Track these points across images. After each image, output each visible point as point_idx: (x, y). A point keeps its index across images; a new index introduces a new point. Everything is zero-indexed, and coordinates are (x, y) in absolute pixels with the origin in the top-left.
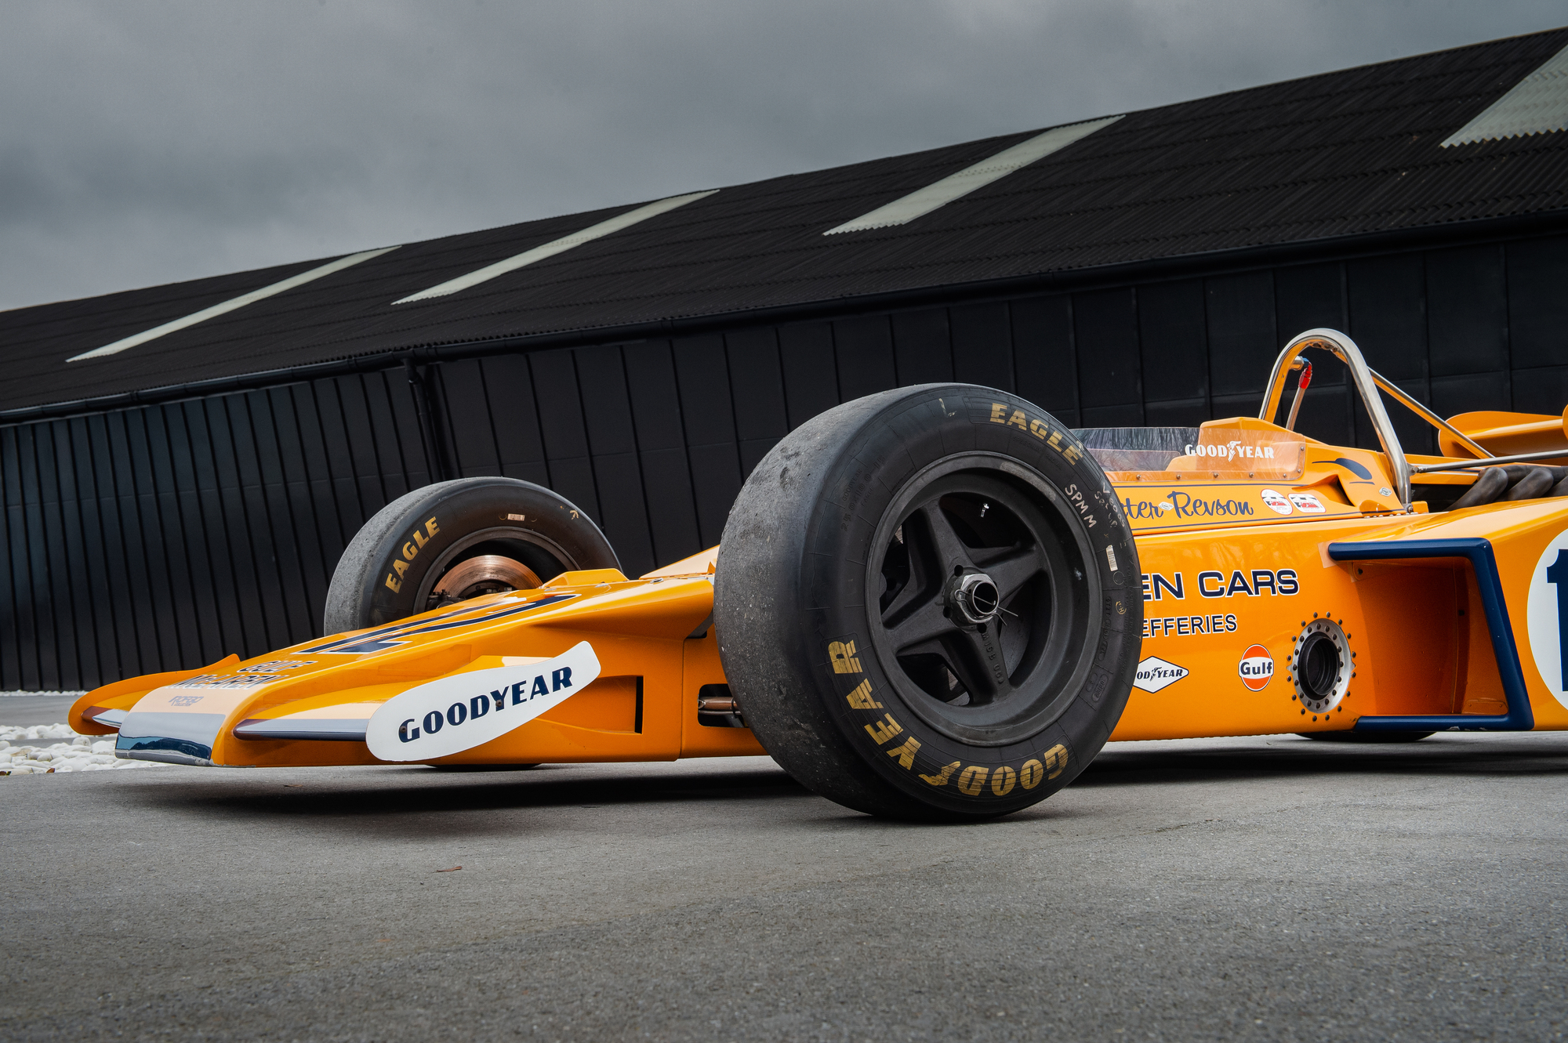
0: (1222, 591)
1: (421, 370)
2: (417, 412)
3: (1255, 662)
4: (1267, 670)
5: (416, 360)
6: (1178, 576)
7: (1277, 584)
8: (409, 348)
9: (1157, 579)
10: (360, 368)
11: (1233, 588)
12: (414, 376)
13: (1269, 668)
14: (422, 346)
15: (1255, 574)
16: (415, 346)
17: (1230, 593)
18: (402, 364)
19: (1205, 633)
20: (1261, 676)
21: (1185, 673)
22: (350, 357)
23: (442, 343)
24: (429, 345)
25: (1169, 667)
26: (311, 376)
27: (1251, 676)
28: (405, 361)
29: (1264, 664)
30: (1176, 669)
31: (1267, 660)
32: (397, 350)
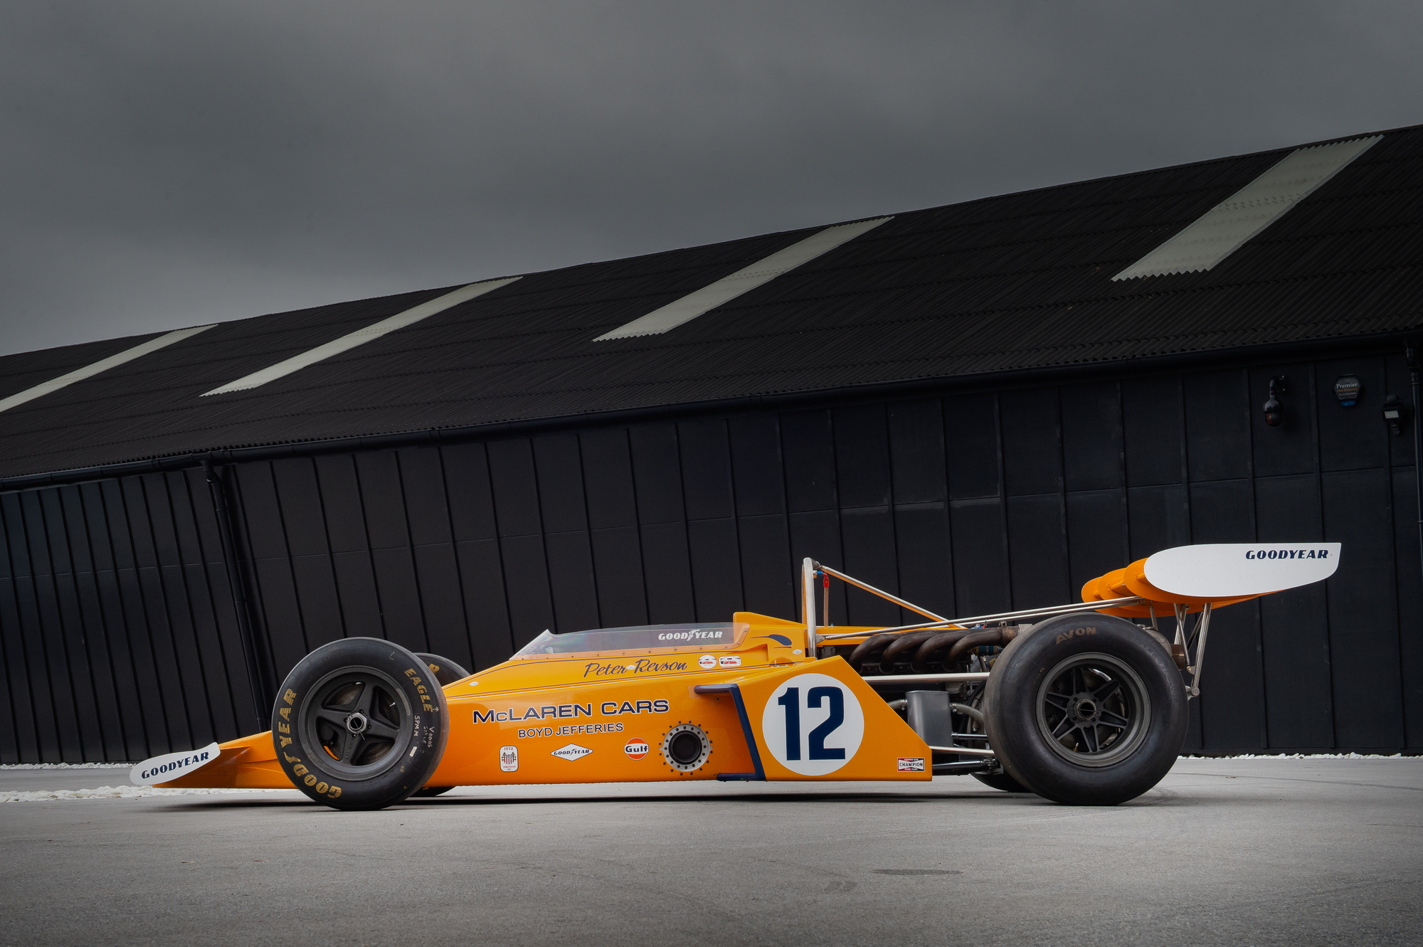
0: (615, 711)
1: (218, 470)
2: (215, 508)
3: (634, 746)
4: (644, 750)
5: (213, 462)
6: (589, 705)
7: (653, 707)
8: (207, 450)
9: (576, 707)
10: (164, 468)
11: (622, 710)
12: (212, 475)
13: (646, 749)
14: (219, 448)
15: (638, 703)
16: (213, 449)
17: (620, 712)
18: (201, 465)
19: (603, 732)
20: (640, 753)
21: (590, 751)
22: (154, 457)
23: (237, 447)
24: (225, 448)
25: (581, 749)
26: (119, 475)
27: (633, 753)
28: (203, 462)
29: (642, 747)
30: (585, 749)
31: (644, 745)
32: (197, 452)
